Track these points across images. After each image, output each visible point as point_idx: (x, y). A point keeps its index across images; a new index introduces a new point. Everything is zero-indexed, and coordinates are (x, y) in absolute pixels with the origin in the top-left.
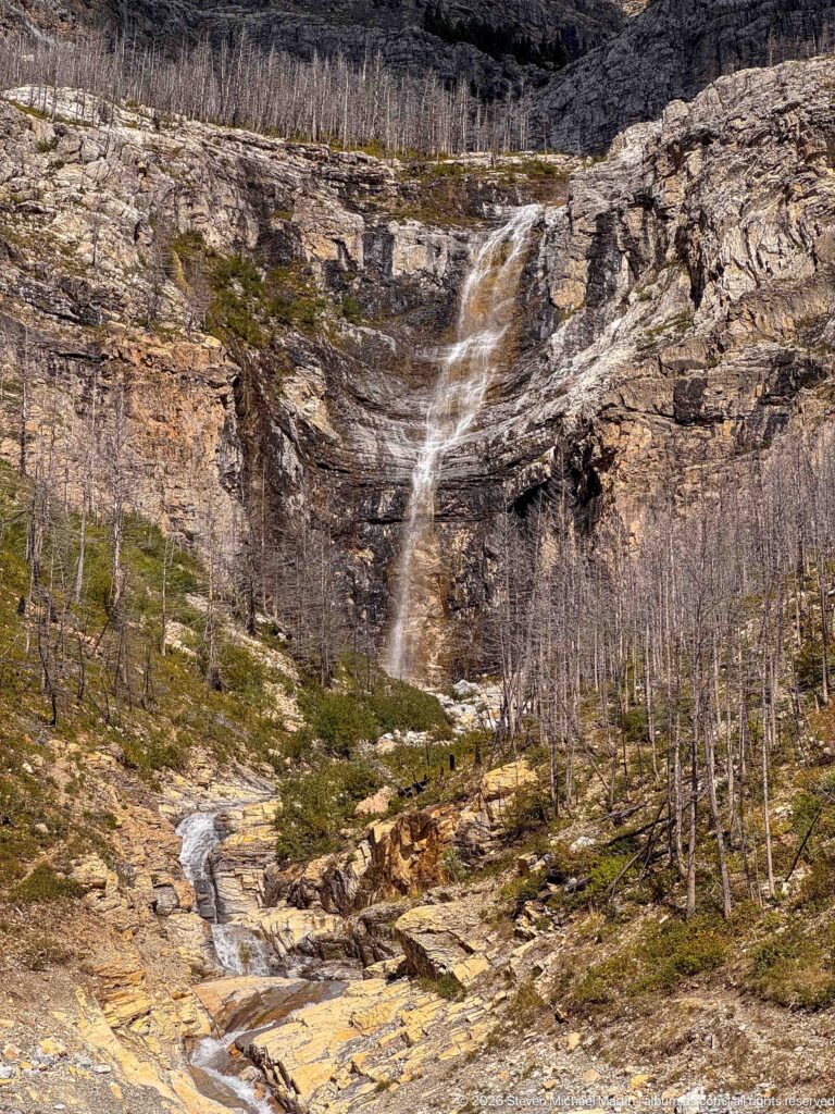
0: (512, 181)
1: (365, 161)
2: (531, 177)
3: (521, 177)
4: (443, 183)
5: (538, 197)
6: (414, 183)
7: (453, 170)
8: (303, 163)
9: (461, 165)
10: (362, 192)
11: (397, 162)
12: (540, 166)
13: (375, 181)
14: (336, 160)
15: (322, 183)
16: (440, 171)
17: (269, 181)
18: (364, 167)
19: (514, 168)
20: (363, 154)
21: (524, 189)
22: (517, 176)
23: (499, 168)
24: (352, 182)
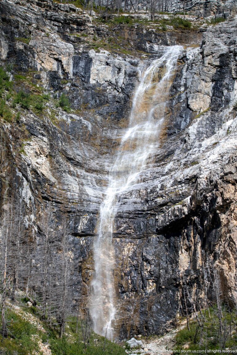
0: (164, 30)
1: (74, 10)
2: (176, 28)
3: (170, 27)
4: (121, 28)
5: (180, 41)
6: (104, 27)
7: (128, 20)
8: (36, 9)
9: (132, 17)
10: (72, 30)
11: (94, 13)
12: (181, 22)
13: (80, 24)
14: (56, 9)
15: (47, 22)
16: (120, 21)
17: (15, 18)
18: (74, 15)
19: (165, 21)
20: (73, 6)
21: (171, 35)
22: (167, 27)
23: (156, 21)
24: (66, 23)
